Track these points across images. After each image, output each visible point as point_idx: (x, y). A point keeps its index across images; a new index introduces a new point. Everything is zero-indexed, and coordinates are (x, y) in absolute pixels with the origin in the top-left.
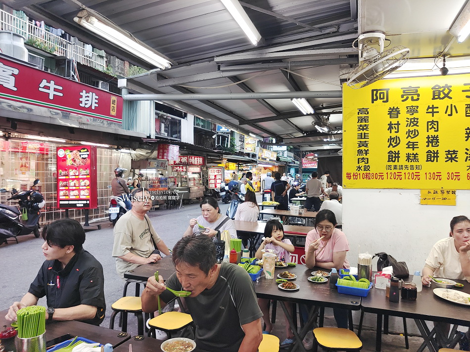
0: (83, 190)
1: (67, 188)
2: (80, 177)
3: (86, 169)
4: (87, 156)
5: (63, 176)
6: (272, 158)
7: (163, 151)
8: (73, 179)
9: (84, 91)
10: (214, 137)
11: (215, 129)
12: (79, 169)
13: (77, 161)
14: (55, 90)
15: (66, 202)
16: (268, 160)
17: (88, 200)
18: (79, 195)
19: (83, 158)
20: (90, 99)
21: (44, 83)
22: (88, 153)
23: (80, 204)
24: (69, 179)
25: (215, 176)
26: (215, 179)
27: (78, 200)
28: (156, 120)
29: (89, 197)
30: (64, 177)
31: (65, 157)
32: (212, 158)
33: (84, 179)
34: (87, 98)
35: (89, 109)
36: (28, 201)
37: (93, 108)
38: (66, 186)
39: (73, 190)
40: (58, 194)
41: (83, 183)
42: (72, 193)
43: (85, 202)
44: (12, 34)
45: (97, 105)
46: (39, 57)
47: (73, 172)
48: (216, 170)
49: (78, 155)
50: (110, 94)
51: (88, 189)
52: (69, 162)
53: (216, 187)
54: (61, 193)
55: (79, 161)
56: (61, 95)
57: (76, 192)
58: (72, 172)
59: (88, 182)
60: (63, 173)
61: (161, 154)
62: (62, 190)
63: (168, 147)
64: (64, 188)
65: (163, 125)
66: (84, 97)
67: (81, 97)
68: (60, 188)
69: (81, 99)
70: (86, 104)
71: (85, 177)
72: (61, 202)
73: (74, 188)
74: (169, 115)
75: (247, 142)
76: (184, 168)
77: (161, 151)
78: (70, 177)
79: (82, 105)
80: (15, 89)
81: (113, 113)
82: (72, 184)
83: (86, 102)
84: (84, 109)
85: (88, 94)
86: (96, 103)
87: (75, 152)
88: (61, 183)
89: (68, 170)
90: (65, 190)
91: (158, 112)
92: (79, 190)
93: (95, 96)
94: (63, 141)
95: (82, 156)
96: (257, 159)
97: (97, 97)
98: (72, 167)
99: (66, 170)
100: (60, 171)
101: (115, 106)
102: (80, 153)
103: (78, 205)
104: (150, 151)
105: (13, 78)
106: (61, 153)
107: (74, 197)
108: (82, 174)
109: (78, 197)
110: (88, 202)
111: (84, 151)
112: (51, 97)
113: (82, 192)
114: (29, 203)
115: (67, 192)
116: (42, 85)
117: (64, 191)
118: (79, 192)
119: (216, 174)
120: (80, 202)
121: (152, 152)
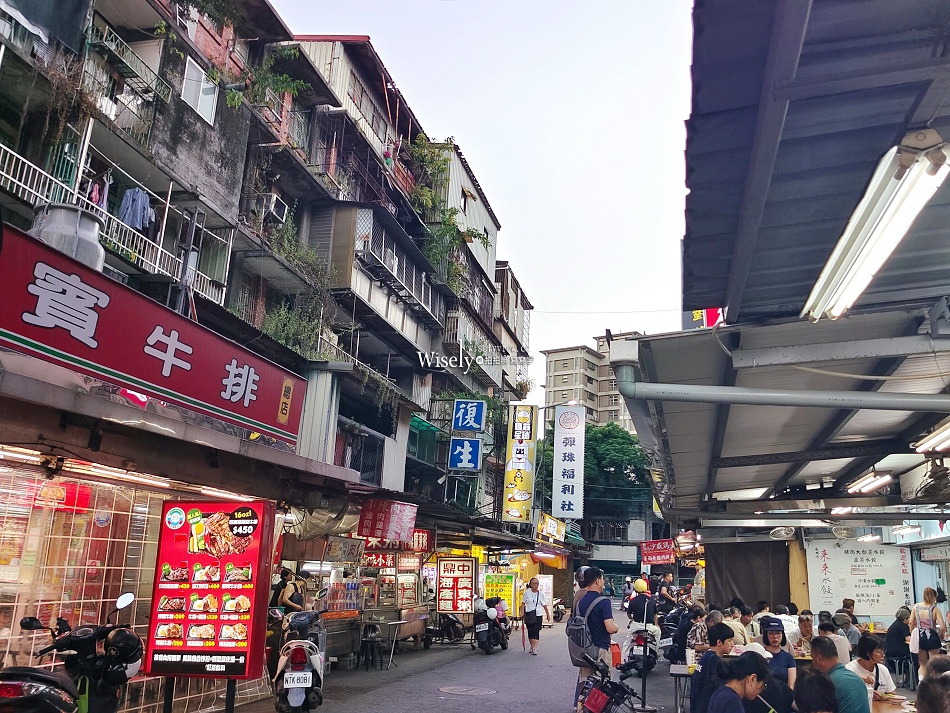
0: (231, 623)
1: (182, 616)
2: (224, 586)
3: (245, 564)
4: (250, 530)
5: (174, 582)
6: (558, 537)
7: (375, 517)
8: (202, 593)
9: (234, 362)
10: (440, 481)
11: (443, 464)
12: (223, 564)
13: (221, 542)
14: (178, 354)
15: (176, 658)
16: (551, 540)
17: (244, 654)
18: (216, 639)
19: (238, 534)
20: (242, 381)
21: (157, 335)
22: (255, 522)
23: (216, 664)
24: (190, 591)
25: (456, 580)
26: (453, 588)
27: (211, 653)
28: (338, 437)
29: (245, 644)
30: (176, 586)
31: (186, 527)
32: (446, 532)
33: (234, 593)
34: (238, 380)
35: (238, 406)
36: (96, 658)
37: (246, 404)
38: (179, 611)
39: (199, 623)
40: (151, 631)
41: (230, 605)
42: (194, 632)
43: (233, 659)
44: (80, 213)
45: (254, 398)
46: (116, 271)
47: (203, 572)
48: (457, 564)
49: (225, 526)
50: (282, 373)
51: (245, 623)
52: (196, 545)
53: (455, 607)
54: (162, 630)
55: (225, 543)
56: (187, 366)
57: (208, 630)
58: (200, 574)
59: (245, 602)
60: (175, 573)
61: (368, 523)
62: (166, 622)
63: (389, 507)
64: (171, 616)
65: (349, 451)
66: (232, 375)
67: (227, 375)
68: (162, 616)
69: (225, 381)
70: (233, 393)
71: (240, 586)
72: (157, 657)
73: (202, 617)
74: (364, 428)
75: (510, 496)
76: (389, 557)
77: (370, 516)
78: (194, 586)
79: (226, 395)
80: (93, 344)
81: (283, 419)
82: (198, 605)
83: (235, 389)
84: (227, 404)
85: (240, 370)
86: (253, 392)
87: (216, 516)
88: (163, 602)
89: (191, 566)
90: (173, 621)
91: (344, 419)
92: (218, 625)
93: (254, 377)
94: (163, 483)
95: (235, 531)
96: (534, 537)
97: (257, 378)
98: (204, 559)
99: (183, 566)
100: (166, 567)
101: (289, 402)
102: (232, 522)
103: (209, 668)
104: (334, 516)
105: (94, 316)
106: (175, 518)
107: (200, 644)
108: (230, 578)
109: (213, 644)
110: (242, 660)
111: (244, 515)
112: (166, 372)
113: (227, 631)
114: (99, 663)
115: (181, 628)
116: (151, 340)
117: (172, 625)
118: (218, 630)
119: (457, 574)
120: (215, 659)
121: (339, 518)
